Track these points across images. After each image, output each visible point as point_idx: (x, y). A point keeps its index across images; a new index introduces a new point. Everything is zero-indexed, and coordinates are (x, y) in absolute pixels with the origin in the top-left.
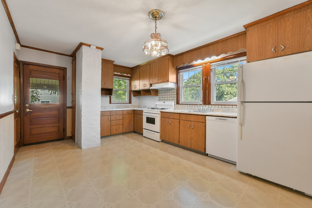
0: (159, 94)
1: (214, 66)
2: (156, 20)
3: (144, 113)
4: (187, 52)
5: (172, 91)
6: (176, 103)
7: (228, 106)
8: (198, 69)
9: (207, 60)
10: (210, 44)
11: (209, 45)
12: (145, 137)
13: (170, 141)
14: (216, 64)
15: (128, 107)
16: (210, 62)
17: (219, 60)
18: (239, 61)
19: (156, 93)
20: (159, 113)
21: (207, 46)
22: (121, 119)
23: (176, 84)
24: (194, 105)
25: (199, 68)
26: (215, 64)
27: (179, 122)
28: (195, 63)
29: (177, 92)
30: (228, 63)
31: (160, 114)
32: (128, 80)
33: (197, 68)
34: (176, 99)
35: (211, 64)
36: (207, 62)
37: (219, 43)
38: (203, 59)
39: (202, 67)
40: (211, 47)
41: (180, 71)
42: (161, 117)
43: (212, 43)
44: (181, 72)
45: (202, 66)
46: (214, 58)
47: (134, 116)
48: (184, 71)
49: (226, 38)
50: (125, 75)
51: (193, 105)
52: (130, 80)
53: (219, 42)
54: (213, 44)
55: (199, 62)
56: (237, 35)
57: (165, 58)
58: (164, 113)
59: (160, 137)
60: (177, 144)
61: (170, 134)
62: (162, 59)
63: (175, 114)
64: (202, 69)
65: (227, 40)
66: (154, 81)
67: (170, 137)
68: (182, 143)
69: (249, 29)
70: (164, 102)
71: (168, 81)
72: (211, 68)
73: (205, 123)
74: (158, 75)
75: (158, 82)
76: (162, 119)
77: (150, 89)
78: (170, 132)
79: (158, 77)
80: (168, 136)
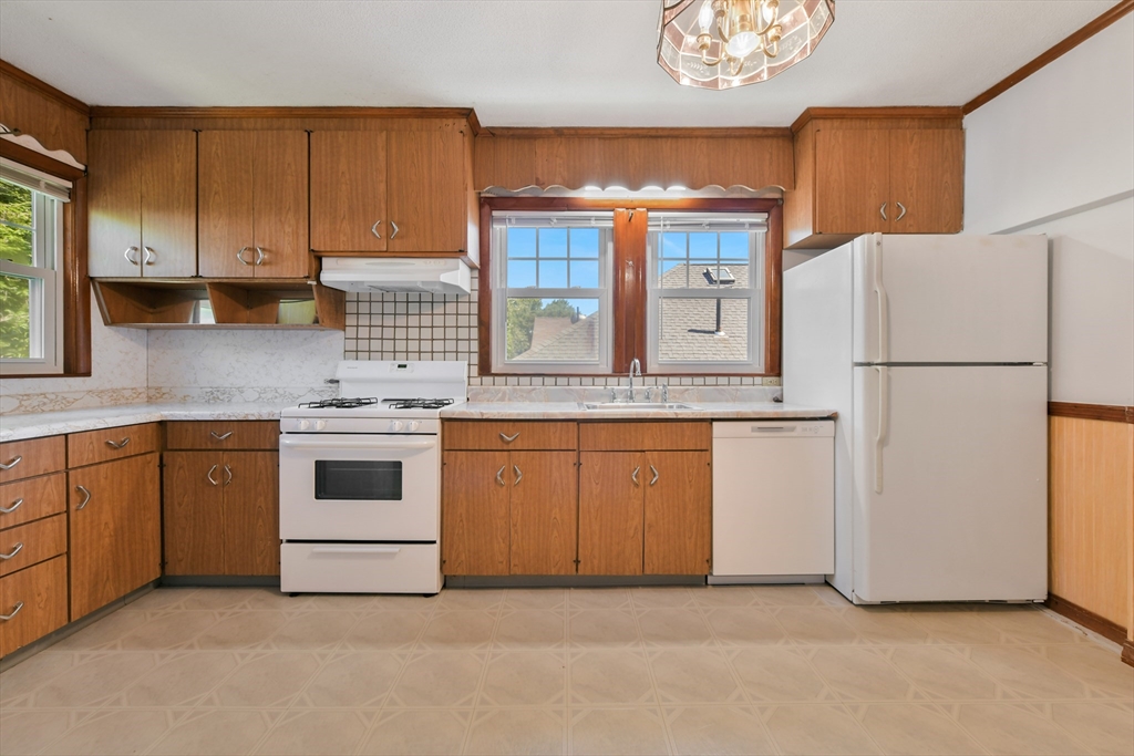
0: (350, 320)
1: (662, 223)
3: (285, 440)
4: (559, 134)
5: (451, 308)
6: (475, 370)
7: (714, 378)
8: (593, 223)
9: (651, 192)
10: (666, 133)
11: (661, 133)
12: (293, 595)
13: (518, 571)
15: (64, 404)
16: (649, 204)
17: (684, 205)
18: (747, 226)
19: (337, 311)
20: (436, 426)
21: (651, 137)
22: (46, 510)
23: (476, 274)
24: (578, 379)
25: (597, 219)
26: (665, 219)
27: (578, 465)
28: (589, 192)
29: (480, 315)
30: (710, 225)
31: (439, 435)
32: (50, 188)
33: (588, 219)
34: (475, 346)
35: (651, 214)
36: (636, 203)
37: (700, 140)
38: (634, 186)
39: (613, 219)
40: (666, 145)
41: (495, 213)
42: (443, 450)
43: (676, 133)
44: (502, 220)
45: (611, 214)
46: (678, 192)
47: (161, 466)
48: (519, 220)
49: (728, 129)
50: (28, 142)
51: (571, 379)
52: (71, 193)
53: (697, 137)
54: (677, 137)
55: (617, 192)
56: (759, 133)
57: (437, 120)
58: (470, 423)
59: (443, 562)
60: (562, 573)
61: (516, 532)
62: (415, 123)
63: (546, 424)
64: (610, 224)
65: (725, 137)
66: (345, 239)
67: (514, 548)
68: (596, 562)
69: (820, 124)
70: (399, 366)
71: (460, 251)
72: (650, 229)
73: (708, 450)
74: (383, 206)
75: (385, 249)
76: (456, 458)
77: (309, 283)
78: (515, 525)
79: (384, 218)
80: (502, 545)
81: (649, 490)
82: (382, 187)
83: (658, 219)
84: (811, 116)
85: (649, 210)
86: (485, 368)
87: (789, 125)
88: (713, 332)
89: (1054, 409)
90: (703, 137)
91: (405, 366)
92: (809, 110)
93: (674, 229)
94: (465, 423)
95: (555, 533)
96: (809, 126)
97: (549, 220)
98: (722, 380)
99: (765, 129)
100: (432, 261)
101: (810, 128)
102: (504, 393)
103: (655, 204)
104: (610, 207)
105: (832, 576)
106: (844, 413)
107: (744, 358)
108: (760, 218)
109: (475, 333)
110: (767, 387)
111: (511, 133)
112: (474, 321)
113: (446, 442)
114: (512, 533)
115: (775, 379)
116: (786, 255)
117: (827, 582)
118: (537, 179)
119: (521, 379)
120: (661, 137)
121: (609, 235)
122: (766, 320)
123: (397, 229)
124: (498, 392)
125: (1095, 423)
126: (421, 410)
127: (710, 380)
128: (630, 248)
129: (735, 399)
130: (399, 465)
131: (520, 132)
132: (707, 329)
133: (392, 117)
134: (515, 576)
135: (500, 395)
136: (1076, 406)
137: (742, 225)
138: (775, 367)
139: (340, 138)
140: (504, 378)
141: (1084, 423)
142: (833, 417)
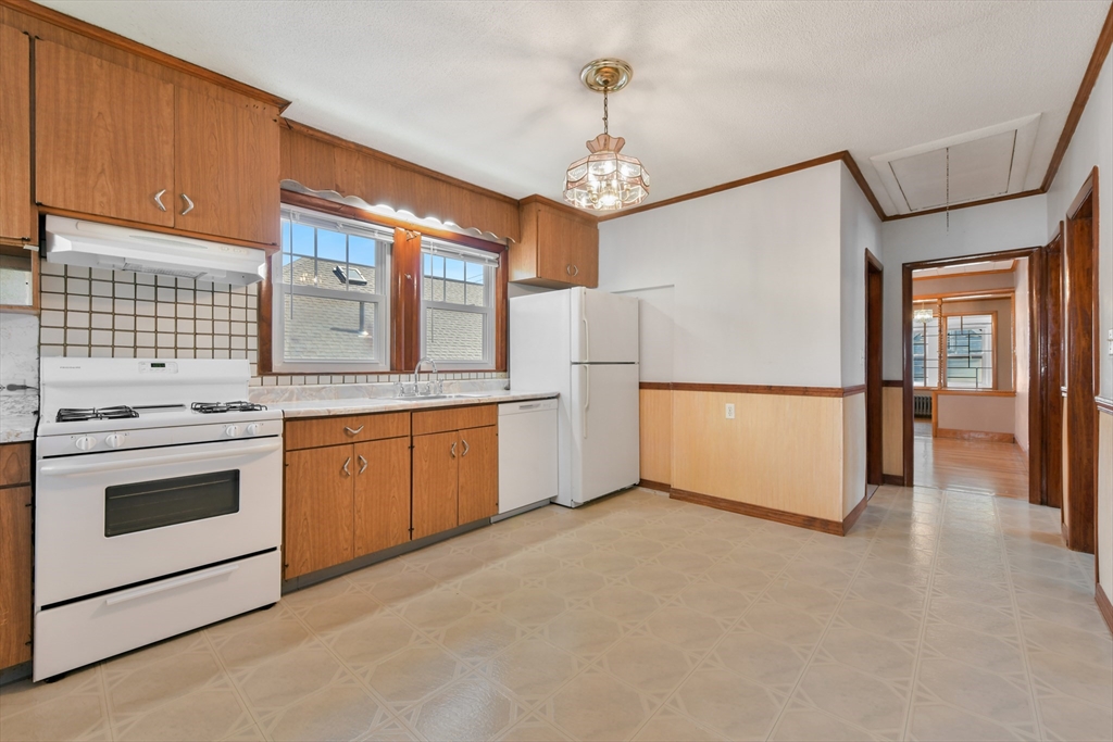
1: (431, 247)
2: (605, 91)
5: (221, 299)
6: (254, 369)
9: (432, 222)
12: (51, 679)
13: (361, 553)
14: (439, 245)
16: (426, 230)
17: (448, 236)
20: (278, 428)
25: (380, 233)
26: (434, 244)
27: (412, 447)
28: (382, 210)
29: (259, 309)
31: (280, 436)
33: (373, 231)
34: (253, 343)
35: (423, 238)
38: (421, 214)
39: (393, 235)
40: (443, 188)
42: (285, 450)
44: (287, 214)
45: (392, 231)
46: (449, 226)
54: (450, 184)
55: (406, 215)
57: (244, 97)
58: (314, 421)
59: (284, 566)
60: (400, 543)
61: (360, 517)
62: (214, 90)
63: (386, 415)
64: (391, 240)
65: (481, 194)
66: (104, 200)
67: (357, 533)
68: (425, 526)
69: (540, 206)
70: (153, 365)
71: (274, 244)
72: (422, 250)
73: (494, 425)
74: (169, 172)
75: (172, 225)
76: (299, 457)
77: (26, 247)
78: (359, 511)
79: (170, 187)
80: (347, 532)
81: (461, 460)
82: (167, 150)
83: (429, 243)
84: (535, 199)
85: (423, 234)
86: (265, 367)
87: (518, 198)
88: (356, 332)
89: (642, 386)
90: (467, 189)
91: (163, 365)
92: (535, 196)
93: (440, 253)
94: (308, 422)
95: (394, 510)
96: (533, 204)
97: (335, 224)
98: (473, 375)
99: (505, 197)
100: (231, 248)
101: (534, 207)
102: (292, 393)
103: (428, 231)
104: (392, 224)
105: (555, 497)
106: (565, 393)
107: (480, 358)
108: (492, 256)
109: (253, 329)
110: (497, 379)
111: (310, 132)
112: (253, 315)
113: (288, 442)
114: (356, 519)
115: (503, 374)
116: (510, 287)
117: (552, 502)
118: (337, 186)
119: (308, 377)
120: (440, 180)
121: (388, 249)
122: (497, 331)
123: (192, 205)
124: (283, 392)
125: (657, 391)
126: (238, 413)
127: (466, 375)
128: (404, 263)
129: (482, 389)
130: (236, 474)
131: (320, 135)
132: (350, 328)
133: (181, 71)
134: (360, 558)
135: (287, 395)
136: (650, 383)
137: (484, 259)
138: (503, 365)
139: (95, 67)
140: (289, 377)
141: (652, 391)
142: (557, 397)
